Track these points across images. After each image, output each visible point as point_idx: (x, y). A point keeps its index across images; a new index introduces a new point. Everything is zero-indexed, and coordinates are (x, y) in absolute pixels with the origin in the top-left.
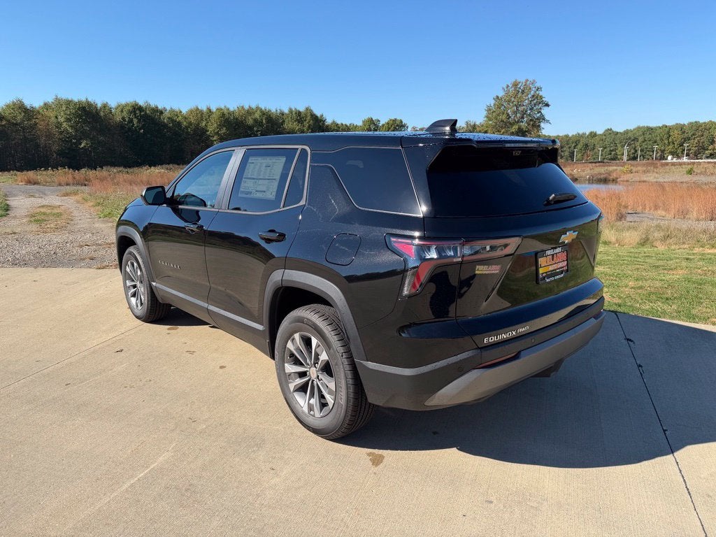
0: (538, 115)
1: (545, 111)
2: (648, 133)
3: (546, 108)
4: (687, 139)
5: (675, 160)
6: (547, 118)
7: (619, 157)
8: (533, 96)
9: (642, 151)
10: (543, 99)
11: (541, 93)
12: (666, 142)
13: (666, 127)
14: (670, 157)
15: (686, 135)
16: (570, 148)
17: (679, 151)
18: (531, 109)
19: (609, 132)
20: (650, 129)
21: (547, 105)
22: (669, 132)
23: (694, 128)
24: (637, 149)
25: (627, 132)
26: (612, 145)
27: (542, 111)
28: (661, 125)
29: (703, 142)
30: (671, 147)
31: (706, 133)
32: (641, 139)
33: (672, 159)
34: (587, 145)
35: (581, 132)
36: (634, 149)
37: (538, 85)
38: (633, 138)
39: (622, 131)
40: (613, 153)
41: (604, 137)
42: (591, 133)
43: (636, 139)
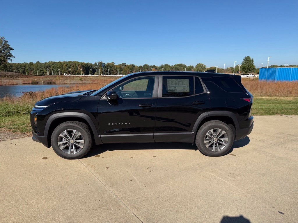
0: (8, 54)
1: (11, 52)
2: (54, 64)
3: (11, 51)
4: (69, 67)
5: (66, 75)
6: (13, 55)
7: (44, 73)
8: (4, 45)
9: (53, 71)
10: (10, 46)
11: (8, 43)
12: (62, 68)
13: (61, 62)
14: (64, 74)
15: (68, 66)
16: (22, 69)
17: (67, 72)
18: (4, 50)
19: (38, 63)
20: (55, 63)
21: (12, 49)
22: (62, 65)
23: (70, 63)
24: (51, 70)
25: (46, 63)
26: (41, 68)
27: (10, 52)
28: (59, 61)
29: (74, 69)
30: (64, 70)
31: (75, 66)
32: (52, 66)
33: (65, 75)
34: (30, 68)
35: (26, 62)
36: (50, 70)
37: (6, 39)
38: (49, 66)
39: (43, 63)
40: (42, 72)
41: (37, 65)
42: (30, 63)
43: (50, 67)
